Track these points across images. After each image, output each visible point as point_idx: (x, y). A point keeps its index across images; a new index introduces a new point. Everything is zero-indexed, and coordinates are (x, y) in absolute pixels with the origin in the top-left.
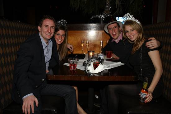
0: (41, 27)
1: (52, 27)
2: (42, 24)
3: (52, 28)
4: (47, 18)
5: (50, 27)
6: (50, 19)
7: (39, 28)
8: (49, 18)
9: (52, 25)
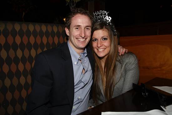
0: (69, 29)
1: (87, 27)
2: (70, 24)
3: (87, 29)
4: (77, 13)
5: (83, 28)
6: (82, 14)
7: (67, 31)
8: (80, 13)
9: (87, 25)
